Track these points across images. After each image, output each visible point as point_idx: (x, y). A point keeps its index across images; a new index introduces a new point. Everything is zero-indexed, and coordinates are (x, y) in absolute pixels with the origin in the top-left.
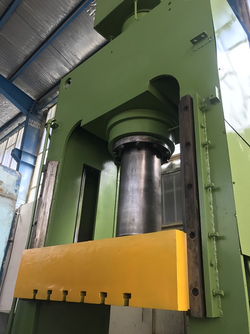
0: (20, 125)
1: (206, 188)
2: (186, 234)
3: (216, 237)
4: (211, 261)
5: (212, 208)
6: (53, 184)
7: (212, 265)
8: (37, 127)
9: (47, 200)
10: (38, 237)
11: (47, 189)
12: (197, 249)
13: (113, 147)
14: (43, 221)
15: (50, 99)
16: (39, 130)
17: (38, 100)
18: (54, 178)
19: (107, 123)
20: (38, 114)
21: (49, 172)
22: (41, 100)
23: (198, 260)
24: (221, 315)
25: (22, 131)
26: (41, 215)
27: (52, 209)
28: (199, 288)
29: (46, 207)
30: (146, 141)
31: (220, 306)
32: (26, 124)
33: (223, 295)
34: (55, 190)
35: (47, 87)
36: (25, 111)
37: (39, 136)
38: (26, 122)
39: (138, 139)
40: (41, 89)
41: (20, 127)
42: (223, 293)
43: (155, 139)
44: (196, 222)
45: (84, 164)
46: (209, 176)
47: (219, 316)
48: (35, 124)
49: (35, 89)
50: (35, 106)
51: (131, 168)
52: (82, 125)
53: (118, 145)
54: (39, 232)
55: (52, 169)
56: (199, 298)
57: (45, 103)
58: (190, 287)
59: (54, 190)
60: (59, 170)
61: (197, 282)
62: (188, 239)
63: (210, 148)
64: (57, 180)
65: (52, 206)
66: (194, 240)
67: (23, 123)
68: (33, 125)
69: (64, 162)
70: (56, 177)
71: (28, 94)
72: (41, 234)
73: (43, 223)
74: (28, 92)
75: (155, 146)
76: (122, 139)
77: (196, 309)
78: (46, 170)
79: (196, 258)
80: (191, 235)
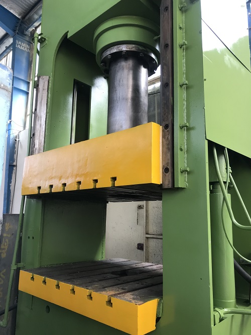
0: (7, 48)
1: (181, 86)
2: (161, 127)
3: (187, 126)
4: (181, 147)
5: (185, 104)
6: (46, 98)
7: (181, 150)
8: (26, 49)
9: (42, 113)
10: (37, 146)
11: (41, 102)
12: (169, 138)
13: (101, 58)
14: (40, 132)
15: (36, 17)
16: (29, 53)
17: (23, 18)
18: (47, 92)
19: (93, 34)
20: (26, 35)
21: (41, 87)
22: (27, 18)
23: (170, 146)
24: (187, 186)
25: (10, 55)
26: (38, 127)
27: (47, 122)
28: (169, 167)
29: (41, 120)
30: (133, 50)
31: (186, 180)
32: (13, 47)
33: (188, 170)
34: (49, 103)
35: (31, 3)
36: (11, 32)
37: (29, 60)
38: (13, 44)
39: (124, 48)
40: (25, 5)
41: (8, 50)
42: (188, 169)
43: (141, 48)
44: (170, 116)
45: (75, 80)
46: (185, 76)
47: (185, 187)
48: (23, 46)
49: (18, 6)
50: (21, 25)
51: (118, 79)
52: (68, 37)
53: (105, 56)
54: (37, 142)
55: (43, 84)
56: (169, 175)
57: (31, 22)
58: (163, 167)
59: (47, 104)
60: (50, 84)
61: (168, 163)
62: (163, 131)
63: (187, 49)
64: (49, 95)
65: (47, 119)
66: (168, 131)
67: (10, 46)
68: (21, 48)
69: (54, 76)
70: (48, 91)
71: (12, 11)
72: (40, 144)
73: (40, 135)
74: (11, 8)
75: (141, 55)
76: (109, 49)
77: (167, 183)
78: (38, 85)
79: (168, 145)
80: (166, 127)
